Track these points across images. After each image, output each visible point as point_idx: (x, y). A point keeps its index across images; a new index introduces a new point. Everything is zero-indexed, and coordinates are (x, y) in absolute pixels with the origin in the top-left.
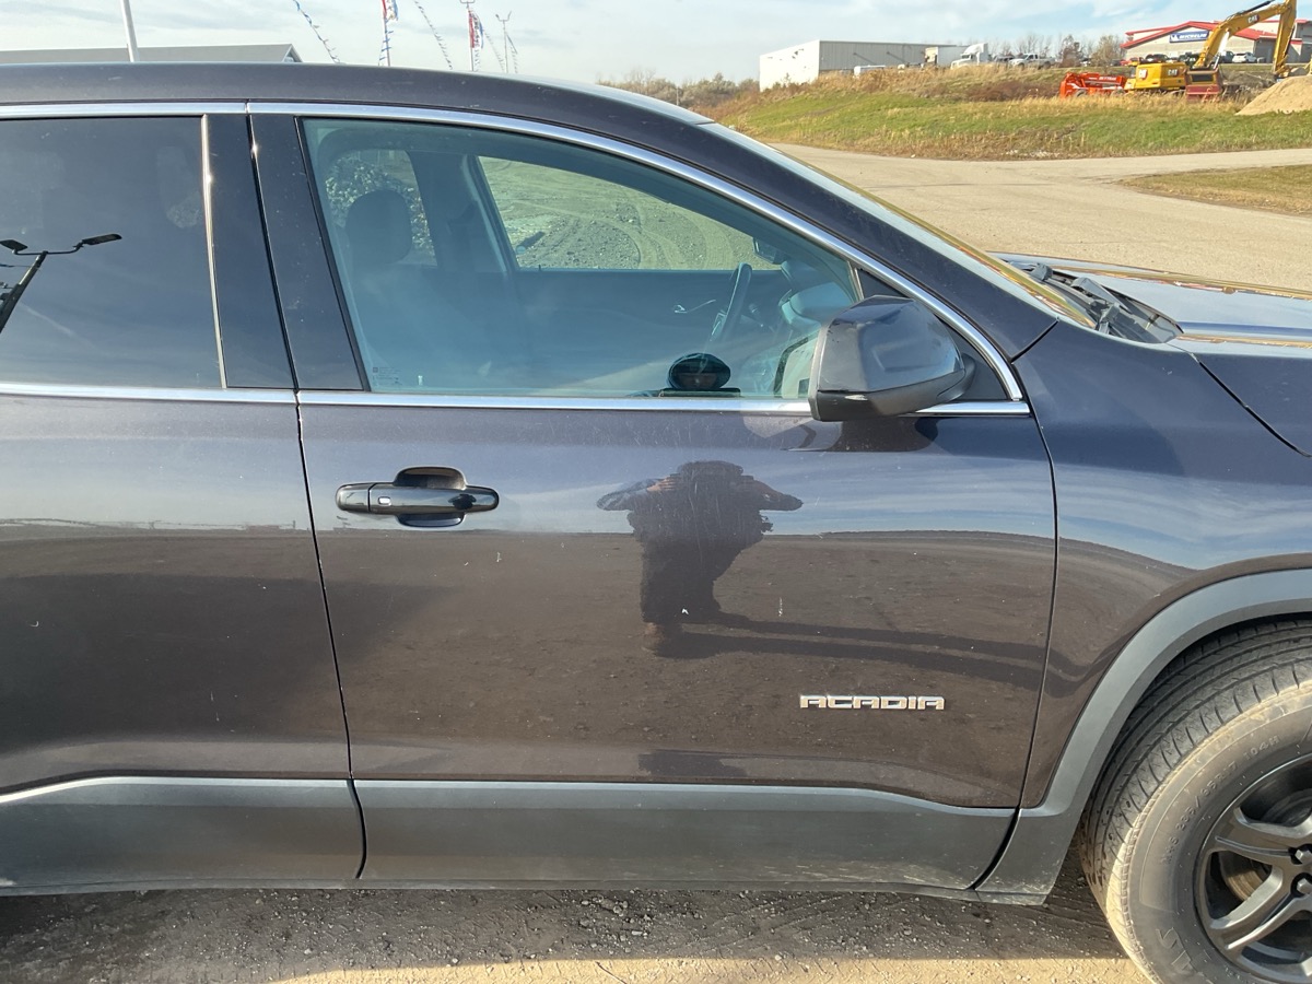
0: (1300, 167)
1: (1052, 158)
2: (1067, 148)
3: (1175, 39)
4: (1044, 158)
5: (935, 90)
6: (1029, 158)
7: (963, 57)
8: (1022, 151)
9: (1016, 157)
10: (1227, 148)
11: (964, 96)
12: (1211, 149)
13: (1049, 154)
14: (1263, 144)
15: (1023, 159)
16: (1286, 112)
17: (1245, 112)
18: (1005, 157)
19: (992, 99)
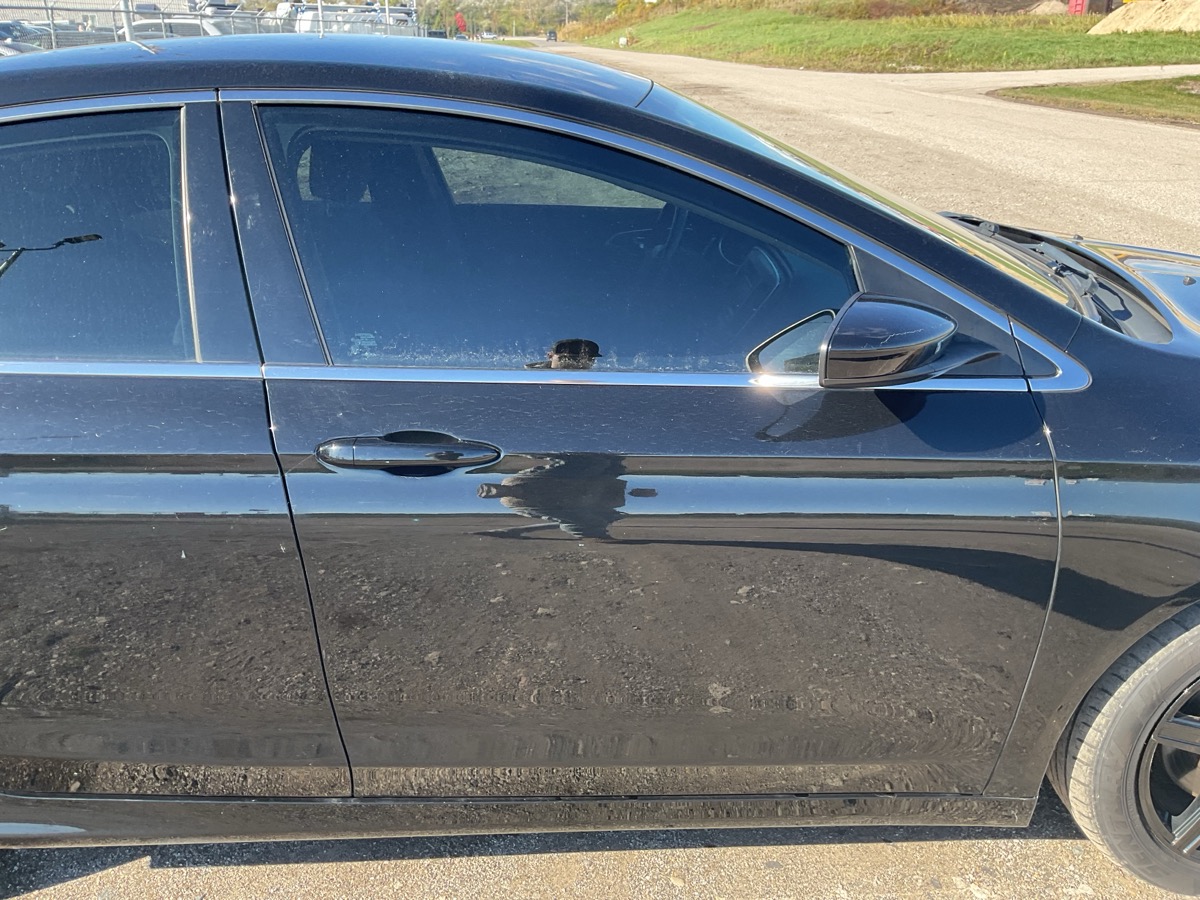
0: (1150, 81)
1: (928, 71)
2: (937, 62)
5: (808, 9)
6: (905, 71)
8: (898, 65)
9: (893, 71)
10: (1080, 64)
11: (835, 13)
12: (1065, 66)
13: (923, 68)
14: (1110, 62)
15: (901, 72)
16: (1129, 32)
17: (1093, 32)
18: (884, 70)
19: (860, 18)
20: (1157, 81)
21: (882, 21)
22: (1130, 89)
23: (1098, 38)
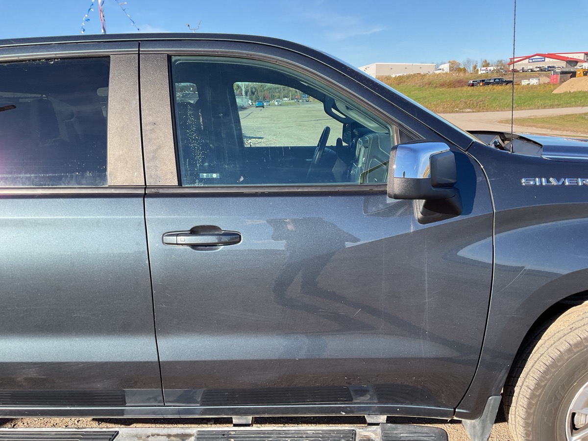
0: (572, 115)
1: (473, 112)
2: (480, 107)
3: (531, 61)
4: (468, 112)
5: (426, 83)
6: (463, 112)
7: (438, 70)
8: (460, 110)
9: (457, 112)
10: (545, 108)
11: (438, 85)
12: (538, 108)
14: (558, 106)
15: (460, 112)
16: (572, 92)
17: (555, 92)
18: (452, 112)
19: (450, 87)
20: (576, 114)
21: (459, 89)
22: (563, 119)
23: (556, 95)
